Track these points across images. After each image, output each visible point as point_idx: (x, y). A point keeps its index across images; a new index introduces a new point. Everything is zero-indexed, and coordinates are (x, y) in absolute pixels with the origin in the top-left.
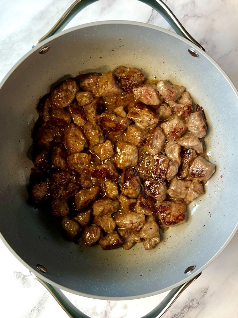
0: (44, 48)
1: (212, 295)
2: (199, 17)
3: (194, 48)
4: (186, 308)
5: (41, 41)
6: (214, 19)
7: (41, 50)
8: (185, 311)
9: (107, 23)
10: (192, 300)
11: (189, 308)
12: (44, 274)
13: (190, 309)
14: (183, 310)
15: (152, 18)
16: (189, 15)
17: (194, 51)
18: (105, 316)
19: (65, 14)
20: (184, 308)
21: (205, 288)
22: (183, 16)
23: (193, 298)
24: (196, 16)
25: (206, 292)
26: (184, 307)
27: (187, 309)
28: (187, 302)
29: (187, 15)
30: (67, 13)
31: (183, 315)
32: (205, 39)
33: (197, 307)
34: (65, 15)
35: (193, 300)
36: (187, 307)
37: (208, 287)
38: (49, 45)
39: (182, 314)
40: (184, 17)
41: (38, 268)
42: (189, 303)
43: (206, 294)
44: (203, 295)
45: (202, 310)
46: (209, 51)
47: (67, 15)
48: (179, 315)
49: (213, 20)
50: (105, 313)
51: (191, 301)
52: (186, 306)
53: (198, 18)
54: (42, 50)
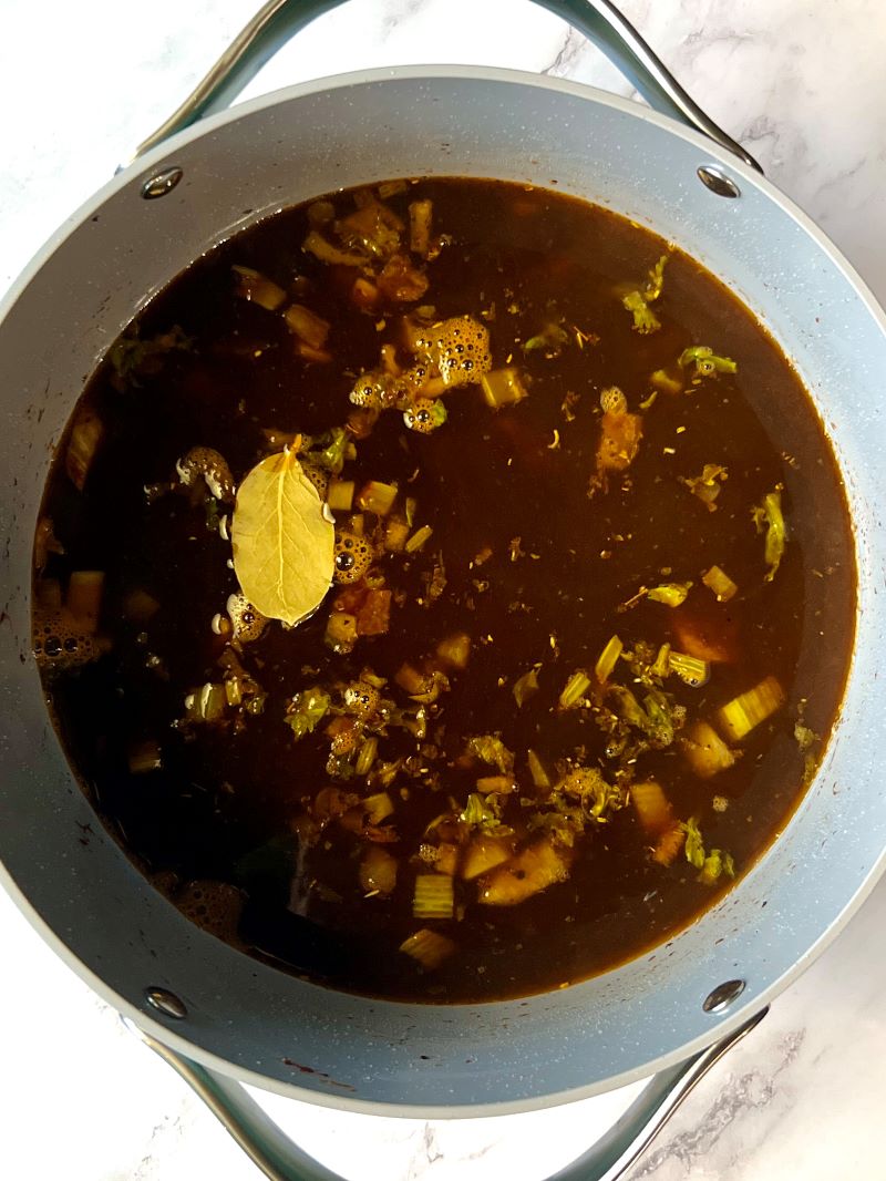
0: (157, 176)
1: (818, 1058)
2: (743, 39)
3: (723, 163)
4: (722, 1108)
5: (145, 149)
6: (797, 48)
7: (148, 183)
8: (719, 1121)
9: (392, 75)
10: (746, 1080)
11: (735, 1108)
12: (176, 1022)
13: (738, 1114)
14: (712, 1116)
15: (570, 48)
16: (704, 33)
17: (721, 174)
18: (425, 1145)
19: (235, 49)
20: (718, 1108)
21: (793, 1033)
22: (686, 37)
23: (748, 1072)
24: (732, 35)
25: (795, 1049)
26: (716, 1104)
27: (727, 1112)
28: (725, 1088)
29: (697, 35)
30: (239, 42)
31: (714, 1134)
32: (766, 120)
33: (764, 1103)
34: (232, 53)
35: (750, 1077)
36: (728, 1104)
37: (804, 1029)
38: (178, 163)
39: (711, 1130)
40: (688, 42)
41: (151, 1000)
42: (736, 1090)
43: (795, 1053)
44: (787, 1060)
45: (782, 1115)
46: (782, 164)
47: (244, 49)
48: (699, 1134)
49: (796, 50)
50: (423, 1135)
51: (742, 1082)
52: (725, 1101)
53: (739, 44)
54: (152, 182)
